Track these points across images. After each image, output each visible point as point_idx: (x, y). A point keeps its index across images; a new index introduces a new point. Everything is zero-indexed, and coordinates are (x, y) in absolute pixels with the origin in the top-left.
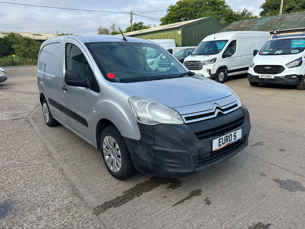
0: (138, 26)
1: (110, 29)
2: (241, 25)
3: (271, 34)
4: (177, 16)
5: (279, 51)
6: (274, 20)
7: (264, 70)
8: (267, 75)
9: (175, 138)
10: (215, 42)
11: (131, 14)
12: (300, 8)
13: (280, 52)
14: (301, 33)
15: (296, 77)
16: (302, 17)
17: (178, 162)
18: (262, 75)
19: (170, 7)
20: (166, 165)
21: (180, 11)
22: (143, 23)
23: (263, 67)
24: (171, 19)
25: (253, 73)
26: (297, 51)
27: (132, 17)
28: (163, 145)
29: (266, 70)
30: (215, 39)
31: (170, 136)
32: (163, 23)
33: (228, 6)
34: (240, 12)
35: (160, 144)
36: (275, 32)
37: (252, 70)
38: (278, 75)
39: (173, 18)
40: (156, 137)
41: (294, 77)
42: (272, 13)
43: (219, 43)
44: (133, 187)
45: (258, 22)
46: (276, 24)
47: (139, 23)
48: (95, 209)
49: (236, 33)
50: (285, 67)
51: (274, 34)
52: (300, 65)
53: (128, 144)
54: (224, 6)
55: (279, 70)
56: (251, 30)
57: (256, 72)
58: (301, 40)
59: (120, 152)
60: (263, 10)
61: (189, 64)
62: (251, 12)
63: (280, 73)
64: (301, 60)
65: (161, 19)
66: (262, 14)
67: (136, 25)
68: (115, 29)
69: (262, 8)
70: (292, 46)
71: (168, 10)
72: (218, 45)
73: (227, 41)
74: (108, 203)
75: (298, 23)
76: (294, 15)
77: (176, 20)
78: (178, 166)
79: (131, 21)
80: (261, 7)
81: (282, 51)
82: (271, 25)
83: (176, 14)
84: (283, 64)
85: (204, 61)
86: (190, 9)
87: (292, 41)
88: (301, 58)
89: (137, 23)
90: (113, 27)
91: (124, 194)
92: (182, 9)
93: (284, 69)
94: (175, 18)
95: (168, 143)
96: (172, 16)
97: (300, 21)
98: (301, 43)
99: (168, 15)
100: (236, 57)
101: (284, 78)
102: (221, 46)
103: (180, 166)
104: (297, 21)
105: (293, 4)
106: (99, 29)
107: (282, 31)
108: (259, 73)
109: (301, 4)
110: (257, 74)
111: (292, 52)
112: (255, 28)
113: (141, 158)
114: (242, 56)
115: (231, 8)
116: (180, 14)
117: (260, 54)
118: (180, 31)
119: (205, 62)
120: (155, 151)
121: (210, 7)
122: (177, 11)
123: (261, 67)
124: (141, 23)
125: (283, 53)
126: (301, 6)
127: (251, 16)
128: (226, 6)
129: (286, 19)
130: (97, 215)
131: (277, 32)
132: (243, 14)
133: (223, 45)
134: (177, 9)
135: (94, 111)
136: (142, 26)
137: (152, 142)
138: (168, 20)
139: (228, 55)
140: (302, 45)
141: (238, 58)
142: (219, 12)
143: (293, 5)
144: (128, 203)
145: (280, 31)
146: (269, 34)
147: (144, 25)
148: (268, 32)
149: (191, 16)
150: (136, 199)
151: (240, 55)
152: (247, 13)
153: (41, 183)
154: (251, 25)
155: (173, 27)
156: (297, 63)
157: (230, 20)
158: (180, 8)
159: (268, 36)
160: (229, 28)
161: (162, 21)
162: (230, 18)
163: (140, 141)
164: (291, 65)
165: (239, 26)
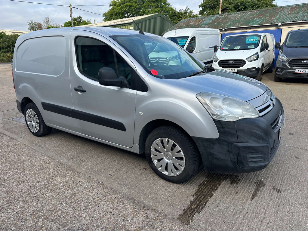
0: (77, 21)
1: (43, 24)
2: (191, 23)
3: (220, 31)
4: (121, 12)
5: (237, 47)
6: (220, 18)
7: (228, 65)
8: (231, 69)
9: (258, 132)
10: (176, 38)
11: (71, 7)
12: (233, 9)
13: (239, 47)
14: (245, 30)
15: (255, 69)
16: (243, 16)
17: (260, 156)
18: (227, 69)
19: (112, 2)
20: (249, 160)
21: (123, 6)
22: (82, 18)
23: (226, 62)
24: (116, 15)
25: (218, 67)
26: (253, 47)
27: (71, 10)
28: (247, 141)
29: (230, 65)
30: (175, 35)
31: (253, 131)
32: (106, 18)
33: (169, 5)
34: (183, 10)
35: (244, 140)
36: (224, 30)
37: (216, 65)
38: (241, 68)
39: (117, 13)
40: (239, 133)
41: (253, 69)
42: (210, 13)
43: (180, 40)
44: (197, 188)
45: (205, 20)
46: (223, 23)
47: (78, 18)
48: (178, 219)
49: (195, 30)
50: (246, 61)
51: (223, 31)
52: (257, 59)
53: (199, 144)
54: (166, 4)
55: (241, 64)
56: (201, 27)
57: (220, 66)
58: (254, 37)
59: (183, 154)
60: (202, 9)
61: (154, 61)
62: (193, 11)
63: (242, 66)
64: (258, 55)
65: (104, 14)
66: (201, 12)
67: (75, 20)
68: (50, 23)
69: (201, 8)
70: (247, 42)
71: (110, 5)
72: (179, 41)
73: (188, 37)
74: (187, 210)
75: (241, 21)
76: (236, 15)
77: (121, 15)
78: (259, 160)
79: (71, 15)
80: (200, 6)
81: (240, 47)
82: (218, 23)
83: (120, 9)
84: (244, 58)
85: (169, 58)
86: (134, 5)
87: (247, 38)
88: (257, 53)
89: (76, 17)
90: (47, 21)
91: (195, 197)
92: (125, 4)
93: (245, 63)
94: (119, 13)
95: (252, 138)
96: (117, 11)
97: (242, 20)
98: (255, 40)
99: (112, 10)
100: (196, 53)
101: (246, 71)
102: (182, 42)
103: (261, 160)
104: (240, 20)
105: (227, 4)
106: (30, 23)
107: (229, 29)
108: (223, 67)
109: (233, 5)
110: (221, 68)
111: (249, 47)
112: (204, 25)
113: (217, 157)
114: (200, 52)
115: (172, 6)
116: (124, 10)
117: (222, 50)
118: (132, 27)
119: (171, 59)
120: (239, 148)
121: (153, 4)
122: (120, 6)
123: (225, 61)
124: (80, 18)
125: (242, 48)
126: (233, 7)
127: (192, 14)
128: (167, 4)
129: (230, 18)
130: (187, 225)
131: (225, 29)
132: (186, 12)
133: (184, 41)
134: (120, 4)
135: (140, 113)
136: (81, 21)
137: (234, 139)
138: (112, 15)
139: (190, 51)
140: (255, 41)
141: (198, 53)
142: (161, 9)
143: (227, 6)
144: (207, 205)
145: (227, 29)
146: (219, 31)
147: (83, 20)
148: (218, 29)
149: (135, 12)
150: (210, 200)
151: (199, 51)
152: (188, 11)
153: (91, 203)
154: (200, 23)
155: (122, 23)
156: (255, 57)
157: (174, 17)
158: (123, 4)
159: (218, 33)
160: (180, 25)
161: (105, 16)
162: (174, 16)
163: (217, 140)
164: (250, 59)
165: (189, 23)
